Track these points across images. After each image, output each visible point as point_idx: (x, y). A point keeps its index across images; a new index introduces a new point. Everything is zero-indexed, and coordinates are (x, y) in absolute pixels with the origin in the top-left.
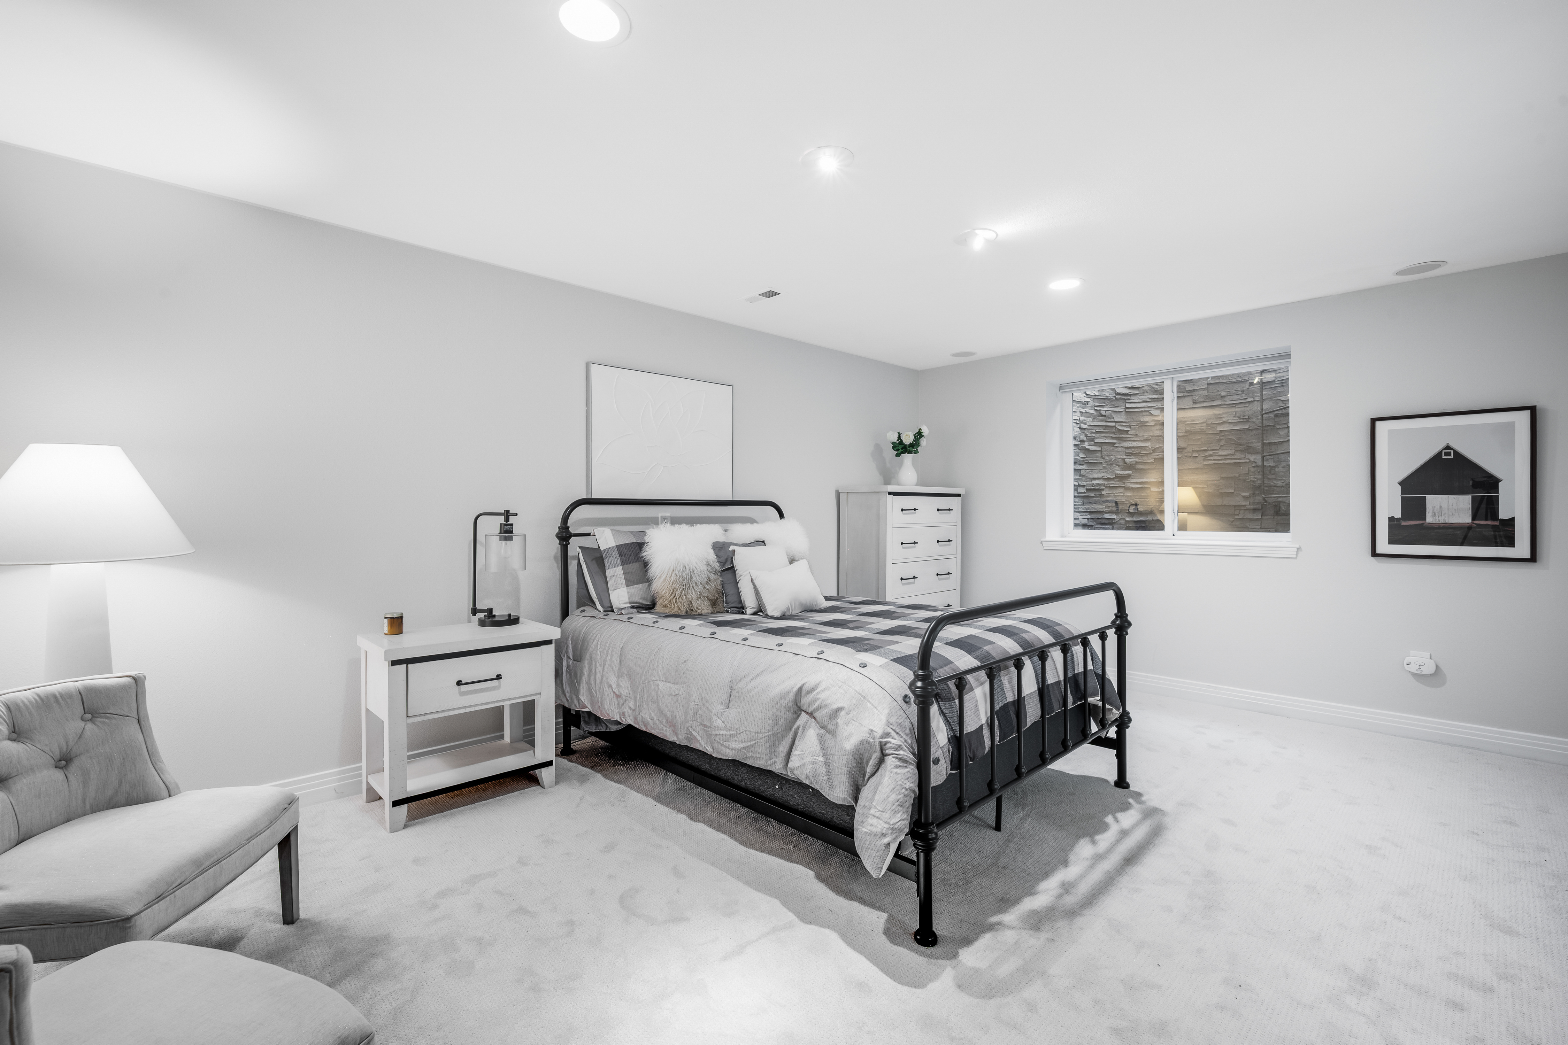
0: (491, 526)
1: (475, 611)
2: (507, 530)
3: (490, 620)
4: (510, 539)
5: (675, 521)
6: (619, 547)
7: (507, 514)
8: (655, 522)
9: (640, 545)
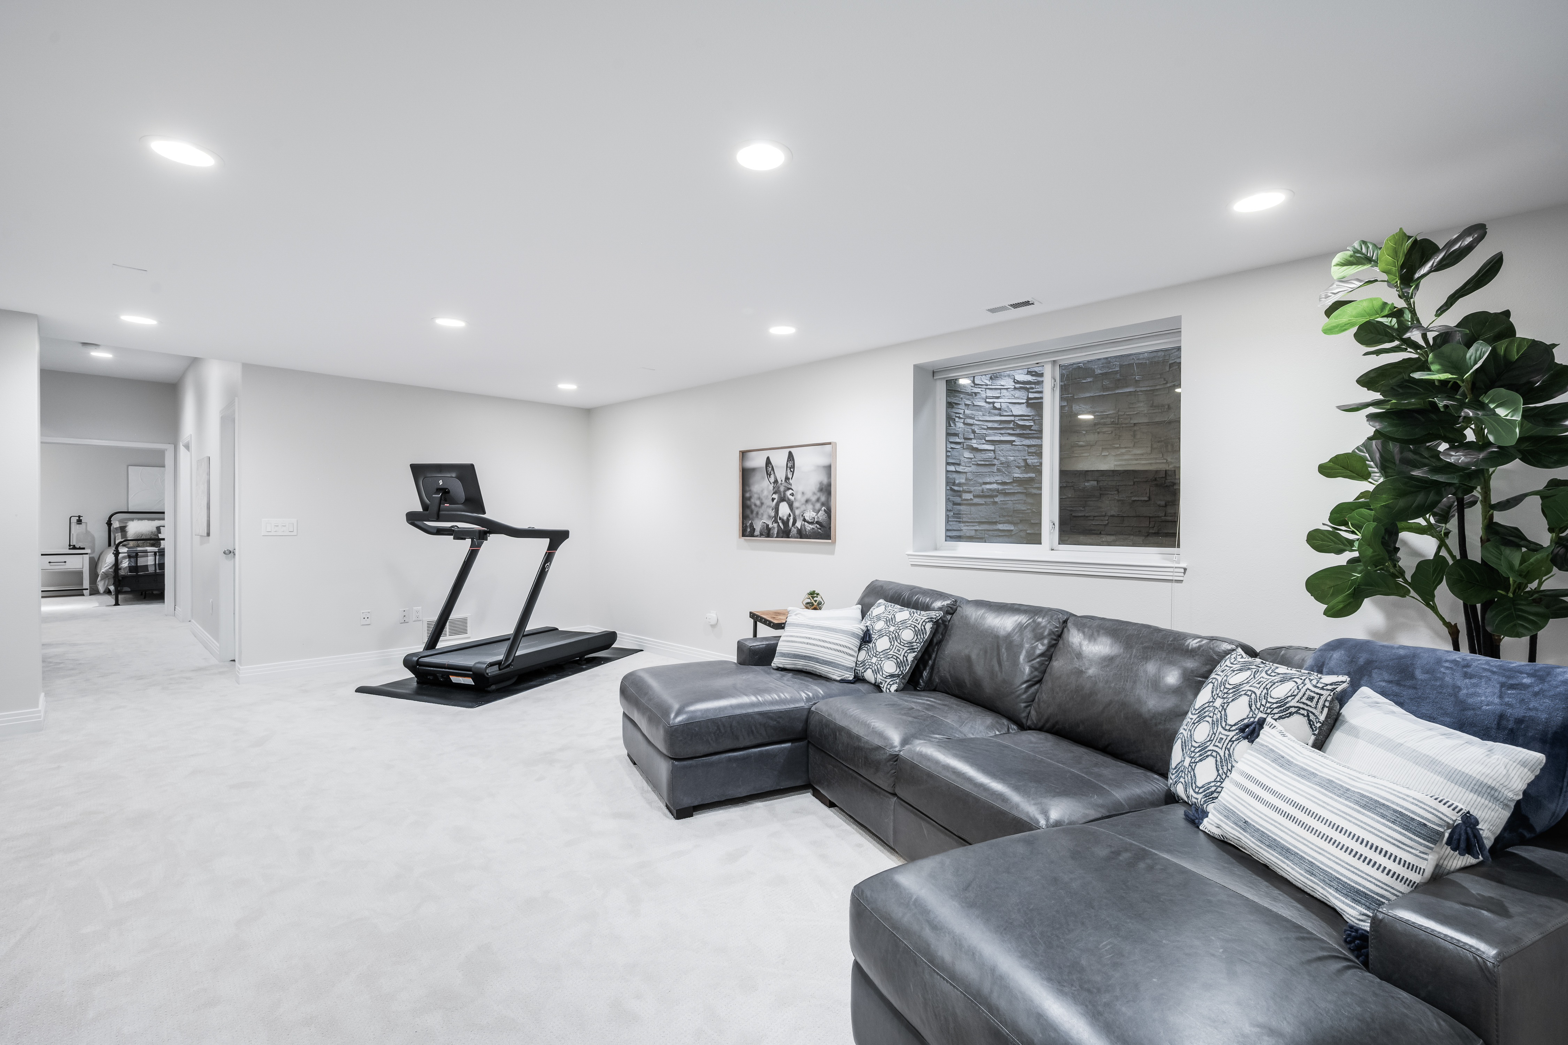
0: (74, 520)
1: (70, 545)
2: (79, 521)
3: (74, 548)
4: (81, 524)
5: (139, 519)
6: (120, 527)
7: (79, 517)
8: (132, 520)
9: (125, 527)
